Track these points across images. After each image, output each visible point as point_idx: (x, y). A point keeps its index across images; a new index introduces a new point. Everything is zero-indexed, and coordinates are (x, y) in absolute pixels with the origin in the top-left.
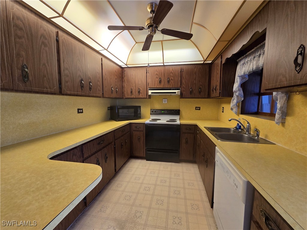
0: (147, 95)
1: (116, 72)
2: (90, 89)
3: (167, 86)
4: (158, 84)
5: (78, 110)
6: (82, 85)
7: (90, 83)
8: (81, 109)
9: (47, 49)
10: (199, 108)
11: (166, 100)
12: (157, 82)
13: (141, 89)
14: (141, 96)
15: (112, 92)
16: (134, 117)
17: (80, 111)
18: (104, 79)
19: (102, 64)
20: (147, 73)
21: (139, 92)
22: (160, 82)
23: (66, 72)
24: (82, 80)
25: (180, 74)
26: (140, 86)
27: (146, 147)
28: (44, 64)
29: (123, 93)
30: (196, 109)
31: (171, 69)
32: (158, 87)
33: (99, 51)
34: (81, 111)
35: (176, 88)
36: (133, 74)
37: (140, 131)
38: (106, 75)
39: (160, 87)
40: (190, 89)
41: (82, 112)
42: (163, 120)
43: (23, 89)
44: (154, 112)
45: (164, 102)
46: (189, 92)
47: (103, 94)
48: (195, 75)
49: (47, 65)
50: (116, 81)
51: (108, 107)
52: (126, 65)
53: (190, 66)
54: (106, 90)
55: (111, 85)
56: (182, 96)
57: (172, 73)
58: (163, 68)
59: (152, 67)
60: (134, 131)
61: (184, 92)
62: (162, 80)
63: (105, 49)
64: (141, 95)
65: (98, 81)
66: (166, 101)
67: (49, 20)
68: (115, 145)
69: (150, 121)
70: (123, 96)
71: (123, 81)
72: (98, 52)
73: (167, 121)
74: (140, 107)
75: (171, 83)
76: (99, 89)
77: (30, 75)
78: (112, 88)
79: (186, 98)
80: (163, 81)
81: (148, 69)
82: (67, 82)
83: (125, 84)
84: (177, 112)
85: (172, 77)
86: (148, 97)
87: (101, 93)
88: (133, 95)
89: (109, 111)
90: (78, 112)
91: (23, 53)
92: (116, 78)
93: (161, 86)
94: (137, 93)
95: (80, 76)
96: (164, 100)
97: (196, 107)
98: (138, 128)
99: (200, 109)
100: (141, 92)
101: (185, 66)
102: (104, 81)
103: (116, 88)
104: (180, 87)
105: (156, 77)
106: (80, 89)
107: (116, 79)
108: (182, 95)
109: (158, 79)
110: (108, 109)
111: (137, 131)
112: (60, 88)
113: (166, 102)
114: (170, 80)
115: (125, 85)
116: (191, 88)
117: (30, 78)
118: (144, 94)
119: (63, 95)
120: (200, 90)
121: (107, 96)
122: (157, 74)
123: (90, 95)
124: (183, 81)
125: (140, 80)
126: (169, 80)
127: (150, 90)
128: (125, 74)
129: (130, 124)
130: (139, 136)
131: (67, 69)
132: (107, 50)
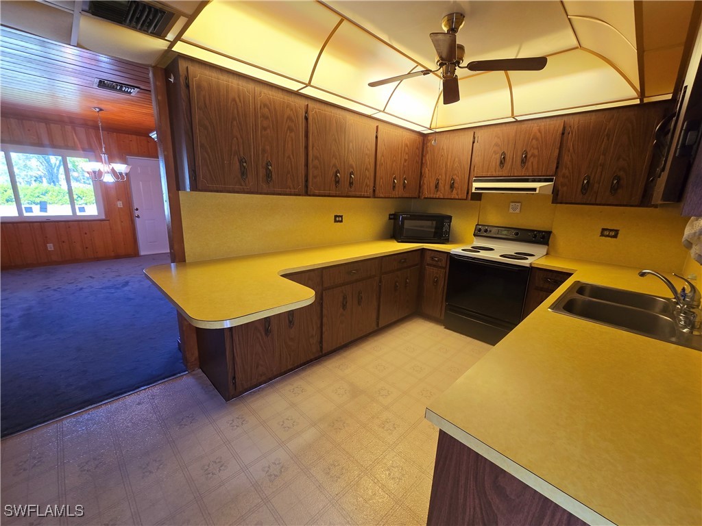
0: (468, 193)
1: (407, 146)
2: (351, 184)
3: (518, 172)
4: (496, 168)
5: (336, 216)
6: (337, 180)
7: (351, 174)
8: (339, 216)
9: (293, 134)
10: (613, 234)
11: (519, 204)
12: (494, 164)
13: (457, 178)
14: (454, 195)
15: (394, 187)
16: (434, 237)
17: (337, 219)
18: (378, 163)
19: (377, 137)
20: (474, 143)
21: (452, 186)
22: (502, 162)
23: (316, 162)
24: (337, 171)
25: (558, 139)
26: (456, 172)
27: (446, 301)
28: (289, 157)
29: (420, 187)
30: (602, 235)
31: (535, 129)
32: (494, 174)
33: (373, 116)
34: (340, 219)
35: (544, 176)
36: (445, 148)
37: (441, 267)
38: (383, 156)
39: (500, 174)
40: (584, 180)
41: (341, 221)
42: (498, 251)
43: (266, 191)
44: (482, 230)
45: (511, 211)
46: (580, 187)
47: (374, 191)
48: (608, 139)
49: (292, 157)
50: (406, 164)
51: (390, 215)
52: (430, 129)
53: (593, 116)
54: (381, 183)
55: (394, 174)
56: (557, 197)
57: (537, 139)
58: (515, 127)
59: (488, 127)
60: (428, 265)
61: (565, 188)
62: (507, 158)
63: (380, 111)
64: (454, 191)
65: (366, 169)
66: (519, 208)
67: (297, 94)
68: (380, 282)
69: (463, 250)
70: (419, 192)
71: (424, 161)
72: (369, 117)
73: (501, 256)
74: (450, 218)
75: (530, 163)
76: (367, 183)
77: (273, 173)
78: (395, 178)
79: (566, 203)
80: (511, 161)
81: (479, 134)
82: (315, 177)
83: (427, 169)
84: (541, 238)
85: (534, 149)
86: (470, 197)
87: (371, 191)
88: (439, 193)
89: (392, 221)
90: (336, 221)
91: (268, 148)
92: (407, 158)
93: (505, 172)
94: (447, 187)
95: (334, 165)
96: (512, 204)
97: (604, 230)
98: (436, 261)
99: (615, 236)
100: (455, 185)
101: (577, 118)
102: (378, 167)
103: (405, 179)
104: (556, 174)
105: (494, 152)
106: (334, 186)
107: (405, 160)
108: (557, 195)
109: (498, 155)
110: (390, 219)
111: (434, 266)
112: (307, 187)
113: (518, 211)
114: (528, 156)
115: (426, 171)
116: (589, 178)
117: (274, 177)
118: (461, 190)
119: (310, 196)
120: (615, 182)
121: (381, 195)
122: (496, 145)
123: (350, 194)
124: (566, 159)
125: (457, 159)
126: (526, 157)
127: (475, 181)
128: (429, 149)
129: (423, 250)
130: (436, 277)
131: (316, 158)
132: (384, 111)
